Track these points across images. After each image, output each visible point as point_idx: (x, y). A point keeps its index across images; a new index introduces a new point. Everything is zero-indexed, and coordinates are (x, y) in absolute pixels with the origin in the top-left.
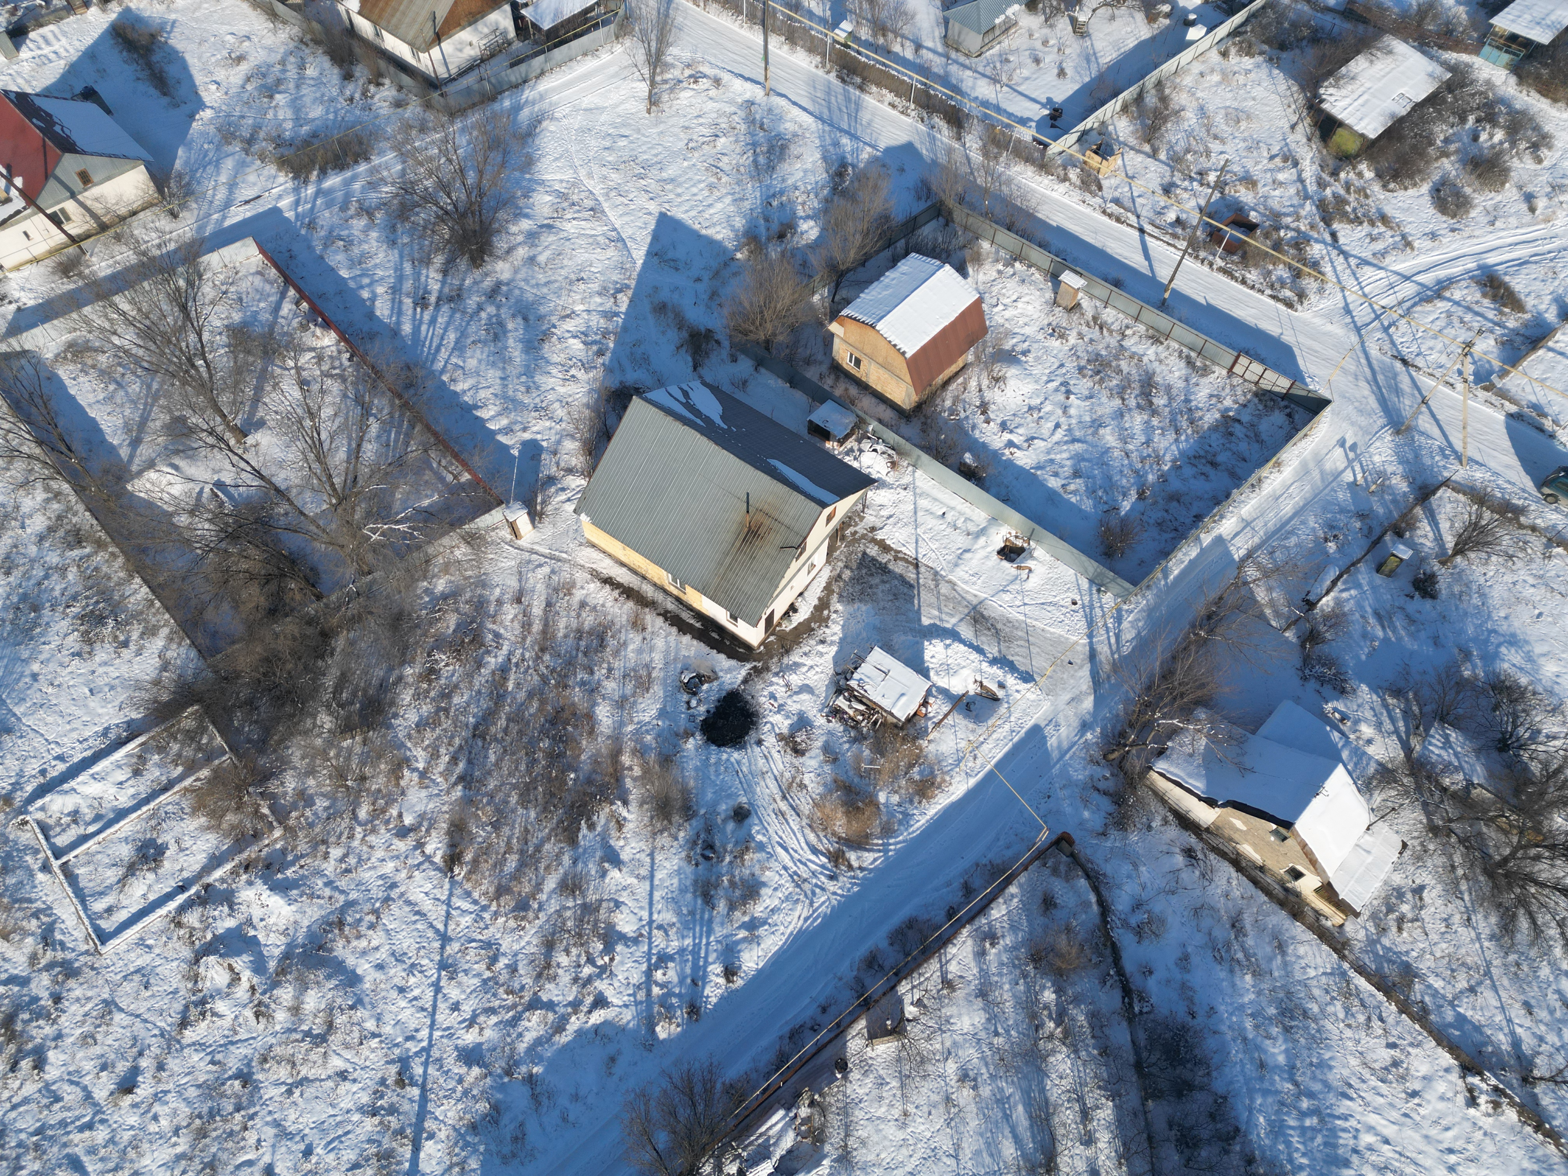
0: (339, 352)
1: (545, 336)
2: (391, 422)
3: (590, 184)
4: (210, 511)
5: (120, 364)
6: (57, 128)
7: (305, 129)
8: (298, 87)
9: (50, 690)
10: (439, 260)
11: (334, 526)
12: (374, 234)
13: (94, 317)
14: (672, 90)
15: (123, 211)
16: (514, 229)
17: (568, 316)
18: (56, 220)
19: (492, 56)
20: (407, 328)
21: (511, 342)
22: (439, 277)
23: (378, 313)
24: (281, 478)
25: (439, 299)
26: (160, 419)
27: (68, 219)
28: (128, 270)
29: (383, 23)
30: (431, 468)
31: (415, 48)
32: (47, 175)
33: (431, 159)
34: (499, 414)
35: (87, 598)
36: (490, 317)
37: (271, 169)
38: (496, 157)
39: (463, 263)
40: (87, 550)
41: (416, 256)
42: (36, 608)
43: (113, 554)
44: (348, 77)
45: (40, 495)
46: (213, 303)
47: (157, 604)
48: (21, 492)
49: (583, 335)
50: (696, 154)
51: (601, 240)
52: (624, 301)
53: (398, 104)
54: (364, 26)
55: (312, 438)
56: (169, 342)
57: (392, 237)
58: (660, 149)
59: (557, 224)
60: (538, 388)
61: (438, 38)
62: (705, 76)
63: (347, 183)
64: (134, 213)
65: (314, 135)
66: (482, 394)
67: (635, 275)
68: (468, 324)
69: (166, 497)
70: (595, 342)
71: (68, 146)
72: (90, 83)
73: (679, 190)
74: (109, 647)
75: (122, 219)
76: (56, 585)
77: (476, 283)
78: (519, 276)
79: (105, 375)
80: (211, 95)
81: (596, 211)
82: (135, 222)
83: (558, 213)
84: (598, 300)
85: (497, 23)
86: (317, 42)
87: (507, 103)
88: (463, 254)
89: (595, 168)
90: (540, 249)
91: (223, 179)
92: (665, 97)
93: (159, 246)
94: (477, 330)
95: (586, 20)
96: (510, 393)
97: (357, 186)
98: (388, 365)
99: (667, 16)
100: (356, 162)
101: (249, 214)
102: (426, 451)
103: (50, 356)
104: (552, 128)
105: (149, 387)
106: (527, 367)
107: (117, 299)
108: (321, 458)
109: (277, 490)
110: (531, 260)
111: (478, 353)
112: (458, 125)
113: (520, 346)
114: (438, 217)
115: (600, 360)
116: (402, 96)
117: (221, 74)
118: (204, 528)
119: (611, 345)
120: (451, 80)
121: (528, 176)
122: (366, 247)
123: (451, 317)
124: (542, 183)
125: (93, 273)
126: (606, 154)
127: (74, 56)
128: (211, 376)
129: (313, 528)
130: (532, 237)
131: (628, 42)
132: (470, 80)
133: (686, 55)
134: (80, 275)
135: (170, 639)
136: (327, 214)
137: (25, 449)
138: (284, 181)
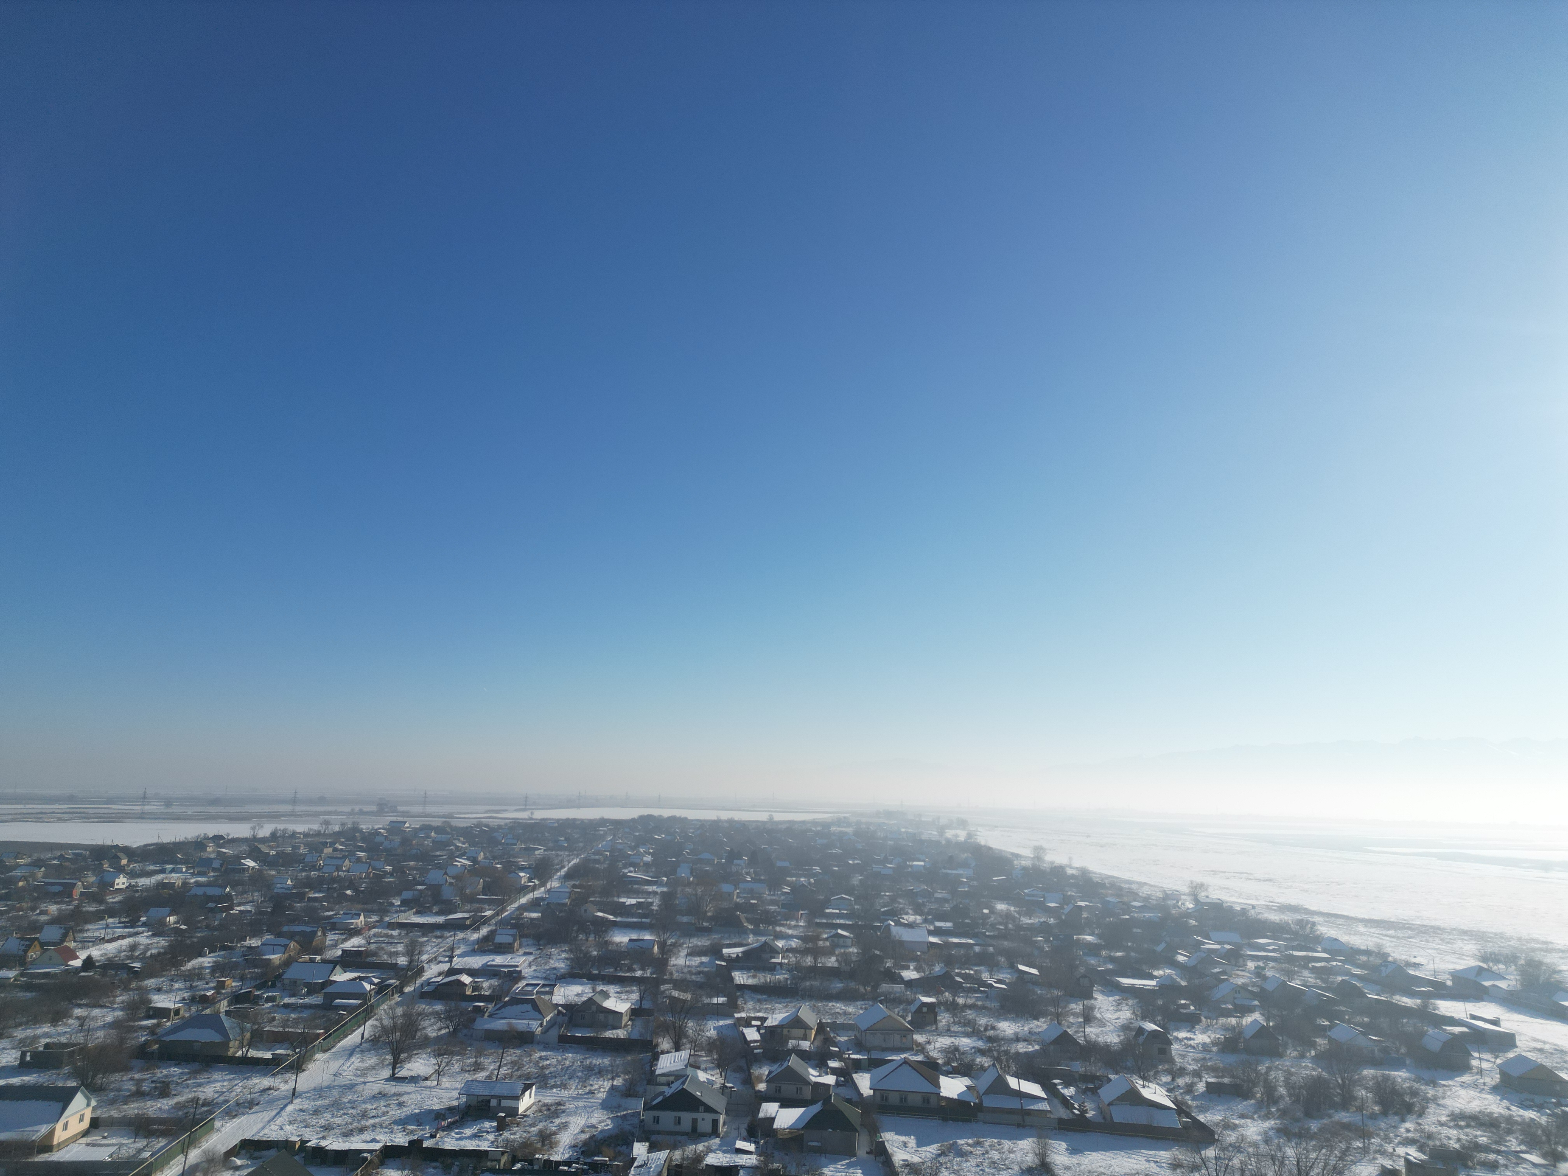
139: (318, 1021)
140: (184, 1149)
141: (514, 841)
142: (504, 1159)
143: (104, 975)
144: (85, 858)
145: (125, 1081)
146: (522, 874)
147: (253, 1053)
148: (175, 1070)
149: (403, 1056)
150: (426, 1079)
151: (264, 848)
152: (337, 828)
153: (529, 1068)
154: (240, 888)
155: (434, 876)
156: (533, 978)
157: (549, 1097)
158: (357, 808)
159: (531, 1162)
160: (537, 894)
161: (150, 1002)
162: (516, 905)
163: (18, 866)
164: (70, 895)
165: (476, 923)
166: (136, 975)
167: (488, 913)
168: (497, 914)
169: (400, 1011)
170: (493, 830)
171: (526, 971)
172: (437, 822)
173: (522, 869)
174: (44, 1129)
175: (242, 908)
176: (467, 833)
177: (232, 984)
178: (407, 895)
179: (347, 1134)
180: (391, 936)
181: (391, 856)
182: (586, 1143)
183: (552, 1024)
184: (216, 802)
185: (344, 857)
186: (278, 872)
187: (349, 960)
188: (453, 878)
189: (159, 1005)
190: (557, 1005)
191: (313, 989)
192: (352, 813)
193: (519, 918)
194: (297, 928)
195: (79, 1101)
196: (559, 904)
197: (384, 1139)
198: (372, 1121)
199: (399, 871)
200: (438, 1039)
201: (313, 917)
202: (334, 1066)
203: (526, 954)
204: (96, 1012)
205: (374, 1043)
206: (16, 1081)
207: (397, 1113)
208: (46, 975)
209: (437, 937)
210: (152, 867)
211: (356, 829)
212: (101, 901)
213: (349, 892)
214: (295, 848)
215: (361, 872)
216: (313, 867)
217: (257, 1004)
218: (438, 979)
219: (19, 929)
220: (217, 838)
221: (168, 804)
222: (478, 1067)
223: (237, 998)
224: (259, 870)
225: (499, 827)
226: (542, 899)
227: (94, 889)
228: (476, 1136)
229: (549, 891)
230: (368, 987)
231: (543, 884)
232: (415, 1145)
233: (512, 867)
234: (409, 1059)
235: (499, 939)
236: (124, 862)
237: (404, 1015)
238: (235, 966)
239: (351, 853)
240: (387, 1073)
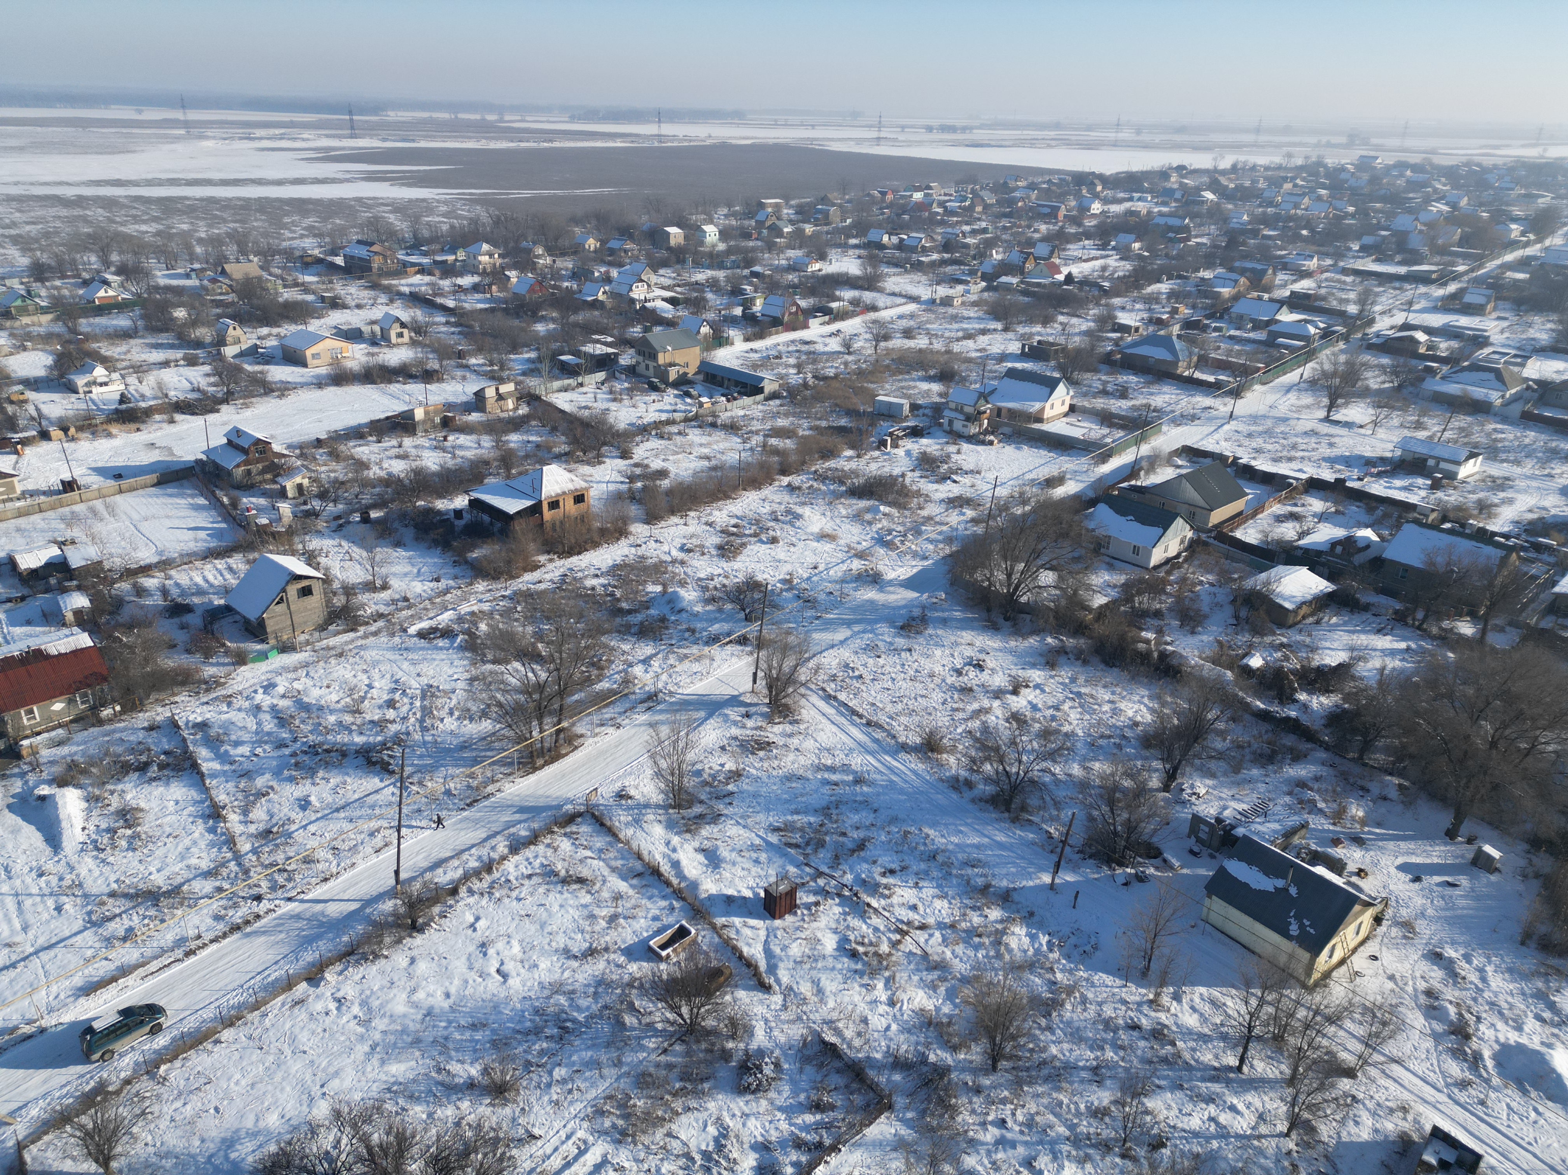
139: (1260, 356)
140: (1138, 442)
141: (1512, 185)
142: (1433, 516)
143: (1080, 290)
144: (1068, 184)
145: (1095, 380)
146: (1513, 226)
147: (1198, 375)
148: (1133, 379)
149: (1340, 401)
150: (1361, 427)
151: (1223, 181)
152: (1299, 162)
153: (1478, 437)
154: (1198, 220)
155: (1403, 221)
156: (1503, 346)
157: (1497, 470)
158: (1324, 139)
159: (1463, 525)
160: (1529, 251)
161: (1116, 317)
162: (1498, 262)
163: (1017, 188)
164: (1056, 217)
165: (1442, 279)
166: (1106, 293)
167: (1461, 268)
168: (1472, 270)
169: (1342, 358)
170: (1485, 170)
171: (1496, 337)
172: (1415, 159)
173: (1515, 220)
174: (1037, 406)
175: (1198, 240)
176: (1451, 173)
177: (1185, 311)
178: (1368, 240)
179: (1276, 460)
180: (1344, 282)
181: (1355, 196)
182: (1531, 523)
183: (1516, 398)
184: (1181, 130)
185: (1304, 194)
186: (1236, 206)
187: (1297, 302)
188: (1425, 224)
189: (1122, 321)
190: (1527, 379)
191: (1257, 325)
192: (1318, 145)
193: (1498, 278)
194: (1249, 265)
195: (1061, 389)
196: (1557, 266)
197: (1310, 471)
198: (1301, 454)
199: (1363, 213)
200: (1380, 392)
201: (1266, 255)
202: (1271, 398)
203: (1499, 318)
204: (1074, 321)
205: (1313, 384)
206: (1019, 365)
207: (1328, 452)
208: (1038, 285)
209: (1395, 289)
210: (1122, 195)
211: (1320, 163)
212: (1080, 224)
213: (1304, 232)
214: (1254, 182)
215: (1320, 212)
216: (1271, 204)
217: (1205, 331)
218: (1390, 332)
219: (1019, 243)
220: (1180, 168)
221: (1138, 132)
222: (1419, 426)
223: (1188, 325)
224: (1218, 204)
225: (1495, 167)
226: (1535, 258)
227: (1074, 213)
228: (1405, 488)
229: (1547, 249)
230: (1312, 330)
231: (1540, 240)
232: (1340, 482)
233: (1501, 217)
234: (1346, 404)
235: (1468, 298)
236: (1099, 188)
237: (1347, 363)
238: (1188, 295)
239: (1312, 190)
240: (1322, 414)
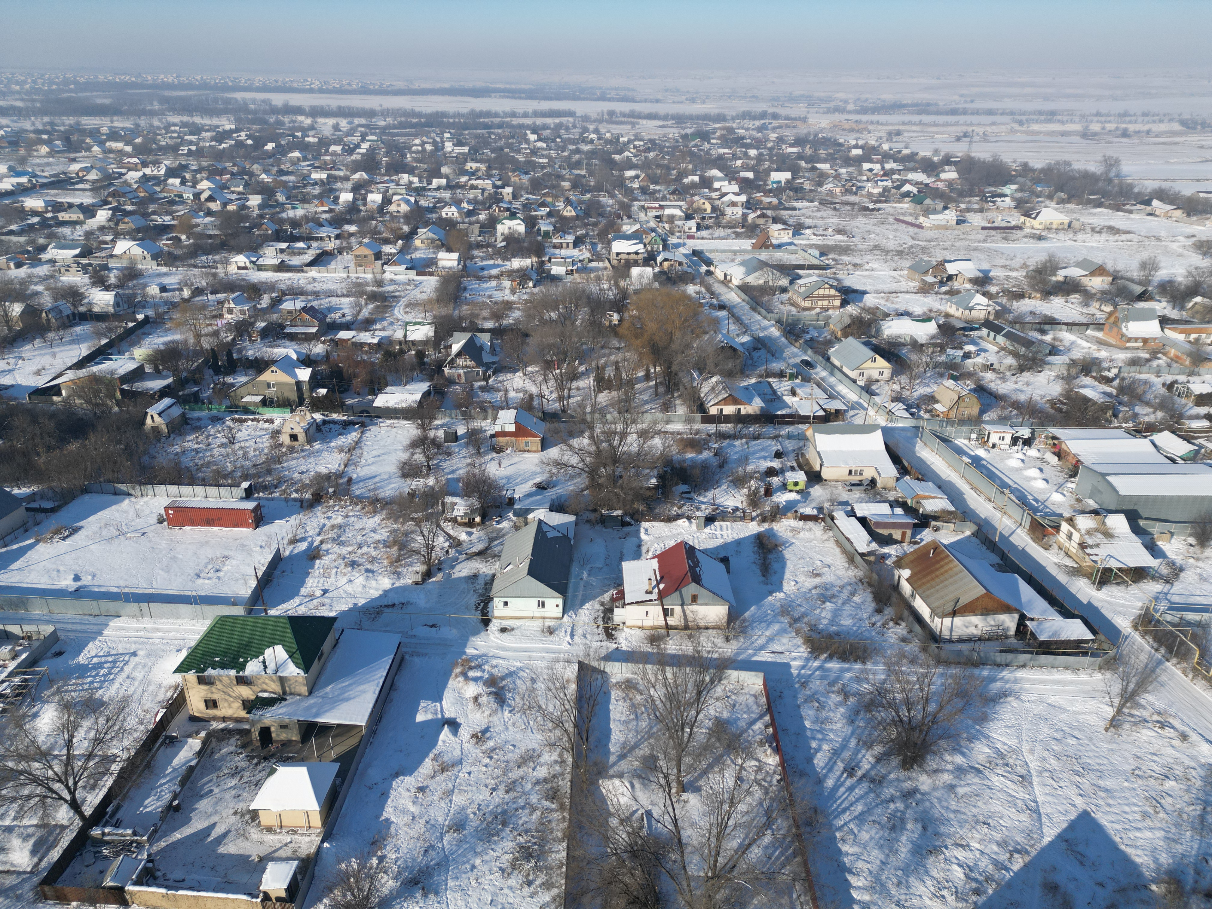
0: (775, 772)
1: (934, 851)
2: (782, 843)
3: (1028, 757)
4: (632, 826)
5: (645, 706)
6: (698, 569)
7: (835, 628)
8: (843, 604)
9: (473, 883)
10: (878, 749)
11: (698, 893)
12: (842, 710)
13: (650, 672)
14: (1135, 724)
15: (702, 624)
16: (948, 758)
17: (962, 846)
18: (666, 613)
19: (989, 639)
20: (830, 783)
21: (904, 838)
22: (873, 761)
23: (815, 761)
24: (689, 834)
25: (864, 776)
26: (644, 750)
27: (672, 615)
28: (684, 656)
29: (920, 591)
30: (791, 897)
31: (934, 612)
32: (678, 589)
33: (908, 682)
34: (865, 888)
35: (532, 836)
36: (896, 810)
37: (799, 641)
38: (958, 703)
39: (895, 761)
40: (554, 806)
41: (864, 738)
42: (504, 824)
43: (564, 818)
44: (879, 611)
45: (555, 757)
46: (717, 699)
47: (564, 869)
48: (547, 749)
49: (969, 869)
50: (1140, 782)
51: (1020, 803)
52: (1018, 863)
53: (904, 640)
54: (906, 588)
55: (723, 819)
56: (679, 708)
57: (853, 717)
58: (1105, 762)
59: (987, 772)
60: (908, 888)
61: (954, 613)
62: (1173, 727)
63: (843, 670)
64: (707, 628)
65: (838, 634)
66: (860, 864)
67: (1038, 847)
68: (877, 806)
69: (615, 800)
70: (975, 880)
71: (697, 580)
72: (729, 555)
73: (1111, 802)
74: (521, 879)
75: (699, 628)
76: (524, 817)
77: (898, 780)
78: (935, 794)
79: (634, 707)
80: (789, 587)
81: (1025, 779)
82: (705, 633)
83: (991, 765)
84: (995, 848)
85: (1003, 622)
86: (870, 584)
87: (985, 673)
88: (899, 755)
89: (1038, 748)
90: (962, 783)
91: (768, 633)
92: (1127, 726)
93: (709, 652)
94: (881, 814)
95: (1078, 647)
96: (883, 878)
97: (848, 675)
98: (802, 799)
99: (1153, 671)
100: (855, 661)
101: (770, 660)
102: (794, 880)
103: (614, 681)
104: (1014, 704)
105: (651, 728)
106: (908, 865)
107: (668, 669)
108: (720, 836)
109: (680, 840)
110: (951, 788)
111: (873, 832)
112: (940, 670)
113: (910, 846)
114: (893, 720)
115: (974, 898)
116: (909, 636)
117: (801, 579)
118: (622, 836)
119: (990, 892)
120: (950, 641)
121: (978, 727)
122: (832, 714)
123: (866, 793)
124: (988, 737)
125: (665, 649)
126: (1053, 742)
127: (730, 539)
128: (689, 741)
129: (685, 884)
130: (960, 771)
131: (1108, 675)
132: (964, 647)
133: (1160, 705)
134: (658, 646)
135: (554, 900)
136: (818, 683)
137: (566, 725)
138: (803, 651)
